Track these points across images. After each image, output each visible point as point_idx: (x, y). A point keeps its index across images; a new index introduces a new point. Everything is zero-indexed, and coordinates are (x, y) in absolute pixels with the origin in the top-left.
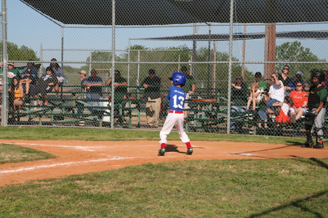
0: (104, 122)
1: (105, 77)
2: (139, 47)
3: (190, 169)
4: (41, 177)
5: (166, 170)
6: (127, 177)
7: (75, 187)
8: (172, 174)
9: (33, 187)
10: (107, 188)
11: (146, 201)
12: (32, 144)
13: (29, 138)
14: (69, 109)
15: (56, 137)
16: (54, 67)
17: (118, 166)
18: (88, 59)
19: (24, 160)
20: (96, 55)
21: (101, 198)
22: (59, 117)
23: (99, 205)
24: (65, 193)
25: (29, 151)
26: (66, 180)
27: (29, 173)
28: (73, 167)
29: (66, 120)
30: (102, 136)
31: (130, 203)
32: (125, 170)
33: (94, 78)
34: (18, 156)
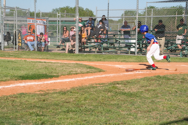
0: (131, 52)
1: (132, 26)
2: (152, 7)
3: (183, 79)
4: (97, 82)
5: (168, 79)
6: (145, 83)
7: (116, 88)
8: (172, 82)
9: (93, 87)
10: (134, 89)
11: (157, 97)
12: (92, 64)
13: (90, 60)
14: (112, 44)
15: (104, 60)
16: (104, 20)
17: (140, 77)
18: (122, 15)
19: (88, 72)
20: (127, 13)
21: (131, 95)
22: (106, 49)
23: (129, 99)
24: (110, 91)
25: (90, 67)
26: (111, 84)
27: (91, 80)
28: (114, 77)
29: (110, 50)
30: (130, 60)
31: (147, 98)
32: (144, 79)
33: (126, 26)
34: (85, 70)
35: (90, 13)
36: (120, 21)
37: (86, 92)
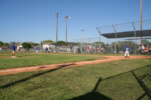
1: (115, 46)
2: (119, 41)
3: (129, 60)
4: (106, 61)
5: (125, 60)
6: (119, 61)
7: (112, 63)
8: (127, 61)
9: (105, 63)
10: (116, 63)
11: (123, 65)
12: (104, 56)
13: (104, 55)
14: (109, 51)
15: (108, 55)
16: (107, 45)
17: (118, 60)
18: (112, 43)
19: (104, 59)
20: (113, 43)
21: (116, 65)
22: (108, 52)
23: (115, 66)
24: (110, 64)
25: (104, 57)
26: (110, 62)
27: (104, 61)
28: (111, 60)
29: (109, 53)
30: (115, 55)
31: (120, 66)
32: (119, 60)
33: (113, 46)
34: (103, 58)
35: (103, 43)
36: (111, 45)
37: (104, 64)
